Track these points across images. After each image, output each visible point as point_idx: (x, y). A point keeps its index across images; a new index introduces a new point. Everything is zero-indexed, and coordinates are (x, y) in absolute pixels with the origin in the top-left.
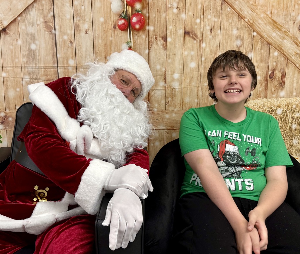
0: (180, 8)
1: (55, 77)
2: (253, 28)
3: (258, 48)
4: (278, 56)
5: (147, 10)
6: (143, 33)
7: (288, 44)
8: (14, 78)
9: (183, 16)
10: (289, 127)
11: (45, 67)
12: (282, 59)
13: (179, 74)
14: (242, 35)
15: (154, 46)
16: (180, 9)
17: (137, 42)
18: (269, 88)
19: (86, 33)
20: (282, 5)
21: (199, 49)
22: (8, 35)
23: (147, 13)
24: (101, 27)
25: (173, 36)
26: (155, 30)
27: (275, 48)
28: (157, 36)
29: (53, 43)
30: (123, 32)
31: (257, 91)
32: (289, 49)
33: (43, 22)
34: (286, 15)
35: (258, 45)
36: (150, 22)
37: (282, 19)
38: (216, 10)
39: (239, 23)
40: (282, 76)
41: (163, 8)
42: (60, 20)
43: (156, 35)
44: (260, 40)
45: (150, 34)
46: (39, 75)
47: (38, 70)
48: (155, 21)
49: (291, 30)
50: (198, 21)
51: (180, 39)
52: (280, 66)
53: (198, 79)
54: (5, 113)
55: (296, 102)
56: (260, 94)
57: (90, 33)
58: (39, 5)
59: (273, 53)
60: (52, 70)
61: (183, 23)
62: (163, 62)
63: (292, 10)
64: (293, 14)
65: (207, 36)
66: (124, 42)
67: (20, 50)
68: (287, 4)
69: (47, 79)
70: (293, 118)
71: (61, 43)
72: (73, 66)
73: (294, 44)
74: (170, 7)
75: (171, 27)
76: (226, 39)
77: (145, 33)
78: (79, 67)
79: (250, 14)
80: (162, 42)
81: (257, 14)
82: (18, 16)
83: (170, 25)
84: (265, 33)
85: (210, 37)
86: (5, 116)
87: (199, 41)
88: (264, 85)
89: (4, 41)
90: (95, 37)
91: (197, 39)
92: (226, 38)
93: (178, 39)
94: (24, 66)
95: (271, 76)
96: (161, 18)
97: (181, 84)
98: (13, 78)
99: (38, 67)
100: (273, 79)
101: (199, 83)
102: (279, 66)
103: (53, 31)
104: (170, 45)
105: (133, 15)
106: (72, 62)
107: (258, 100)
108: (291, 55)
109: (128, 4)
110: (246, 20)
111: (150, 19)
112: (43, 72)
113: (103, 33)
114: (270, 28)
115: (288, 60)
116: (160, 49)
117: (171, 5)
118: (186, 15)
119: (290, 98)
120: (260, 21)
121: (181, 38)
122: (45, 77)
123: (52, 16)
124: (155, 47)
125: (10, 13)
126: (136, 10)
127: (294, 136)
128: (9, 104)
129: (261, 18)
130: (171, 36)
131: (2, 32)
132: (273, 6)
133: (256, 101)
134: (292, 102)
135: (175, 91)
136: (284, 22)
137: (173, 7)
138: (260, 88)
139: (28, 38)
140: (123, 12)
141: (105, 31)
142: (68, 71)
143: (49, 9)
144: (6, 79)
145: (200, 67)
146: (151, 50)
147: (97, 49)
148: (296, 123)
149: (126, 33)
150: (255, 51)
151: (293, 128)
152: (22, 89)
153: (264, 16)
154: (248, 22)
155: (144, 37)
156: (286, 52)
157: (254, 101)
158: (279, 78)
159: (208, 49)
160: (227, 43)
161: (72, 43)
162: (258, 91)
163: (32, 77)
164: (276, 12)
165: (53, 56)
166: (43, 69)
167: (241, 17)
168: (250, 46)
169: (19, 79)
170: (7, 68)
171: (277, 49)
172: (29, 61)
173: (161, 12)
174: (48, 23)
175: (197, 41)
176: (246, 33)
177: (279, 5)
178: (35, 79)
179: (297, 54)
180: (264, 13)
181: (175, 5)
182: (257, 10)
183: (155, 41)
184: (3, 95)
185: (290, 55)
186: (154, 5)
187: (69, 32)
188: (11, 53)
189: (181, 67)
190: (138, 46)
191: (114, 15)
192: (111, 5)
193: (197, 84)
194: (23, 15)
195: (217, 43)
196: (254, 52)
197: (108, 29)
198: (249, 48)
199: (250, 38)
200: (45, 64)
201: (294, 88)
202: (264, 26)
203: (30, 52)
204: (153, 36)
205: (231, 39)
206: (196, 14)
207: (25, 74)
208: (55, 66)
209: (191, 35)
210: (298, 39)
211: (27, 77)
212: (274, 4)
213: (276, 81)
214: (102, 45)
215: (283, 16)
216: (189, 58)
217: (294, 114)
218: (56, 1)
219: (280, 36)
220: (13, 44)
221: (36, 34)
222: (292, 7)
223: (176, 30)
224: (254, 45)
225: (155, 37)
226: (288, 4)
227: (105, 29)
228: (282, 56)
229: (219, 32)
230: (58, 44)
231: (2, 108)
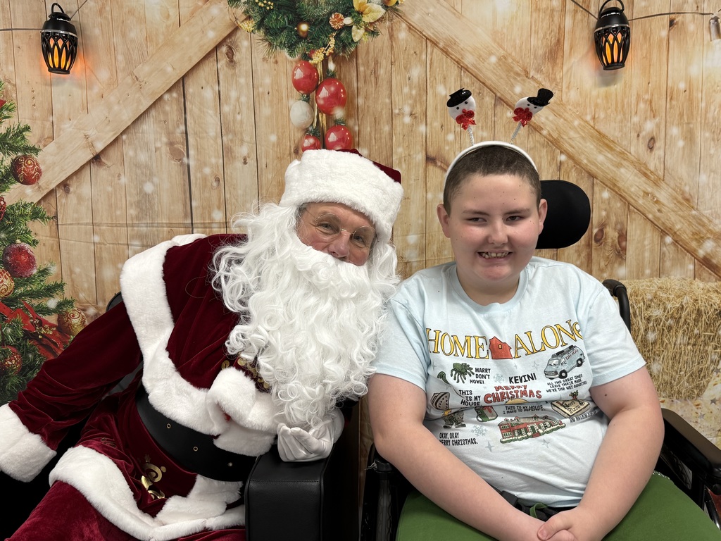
0: (417, 115)
2: (559, 147)
4: (609, 199)
5: (355, 120)
7: (628, 176)
8: (113, 244)
9: (422, 128)
10: (640, 337)
11: (170, 225)
12: (619, 205)
13: (417, 234)
16: (416, 117)
18: (594, 261)
19: (245, 163)
20: (614, 102)
22: (104, 167)
23: (355, 125)
24: (271, 151)
25: (404, 166)
27: (604, 184)
29: (184, 181)
32: (631, 186)
33: (166, 144)
34: (622, 121)
36: (361, 141)
37: (615, 129)
38: (483, 117)
39: (531, 139)
40: (619, 237)
41: (384, 116)
42: (196, 140)
46: (158, 239)
47: (157, 231)
48: (371, 139)
49: (633, 150)
50: (451, 137)
51: (419, 171)
52: (614, 218)
54: (97, 308)
55: (651, 288)
57: (251, 162)
58: (159, 113)
59: (600, 193)
60: (182, 229)
61: (422, 141)
63: (633, 113)
64: (636, 119)
67: (124, 193)
68: (623, 101)
70: (648, 320)
71: (198, 181)
72: (220, 223)
73: (640, 175)
74: (398, 114)
75: (400, 150)
78: (230, 224)
79: (551, 122)
81: (565, 120)
82: (122, 134)
83: (399, 146)
84: (583, 156)
86: (96, 314)
88: (584, 254)
89: (97, 178)
90: (262, 169)
93: (414, 170)
94: (131, 222)
95: (598, 238)
96: (381, 134)
97: (422, 253)
98: (111, 246)
99: (156, 225)
100: (601, 244)
102: (612, 218)
103: (185, 160)
105: (330, 129)
106: (218, 216)
108: (636, 196)
109: (322, 109)
110: (545, 132)
111: (361, 135)
112: (165, 233)
113: (275, 161)
114: (592, 147)
115: (631, 206)
117: (400, 109)
118: (429, 127)
119: (639, 279)
120: (572, 134)
121: (421, 170)
123: (182, 133)
125: (108, 128)
126: (336, 121)
127: (651, 355)
128: (104, 292)
129: (575, 127)
130: (401, 166)
131: (93, 162)
132: (596, 105)
134: (644, 287)
135: (411, 267)
136: (620, 134)
137: (403, 114)
139: (139, 171)
140: (312, 125)
141: (280, 159)
143: (178, 121)
144: (99, 246)
147: (264, 191)
148: (654, 330)
151: (650, 339)
153: (580, 124)
154: (548, 136)
156: (624, 191)
158: (613, 241)
161: (219, 181)
163: (145, 243)
164: (602, 116)
165: (185, 205)
166: (165, 229)
167: (533, 127)
169: (122, 246)
171: (607, 186)
172: (140, 214)
173: (382, 122)
174: (176, 146)
176: (546, 157)
177: (608, 102)
179: (648, 194)
180: (580, 117)
181: (407, 109)
182: (565, 114)
184: (94, 275)
185: (634, 197)
186: (368, 111)
187: (213, 160)
188: (109, 199)
189: (420, 221)
191: (296, 130)
192: (289, 111)
194: (132, 131)
197: (284, 154)
199: (554, 166)
200: (169, 219)
201: (647, 260)
202: (580, 143)
203: (143, 197)
206: (447, 125)
207: (133, 237)
208: (187, 222)
209: (439, 164)
210: (648, 165)
211: (137, 242)
212: (599, 101)
213: (608, 248)
214: (274, 183)
215: (615, 123)
217: (649, 312)
218: (190, 106)
219: (611, 161)
220: (113, 183)
221: (154, 165)
222: (633, 107)
223: (409, 155)
226: (626, 101)
227: (279, 156)
228: (618, 199)
230: (194, 182)
231: (90, 300)
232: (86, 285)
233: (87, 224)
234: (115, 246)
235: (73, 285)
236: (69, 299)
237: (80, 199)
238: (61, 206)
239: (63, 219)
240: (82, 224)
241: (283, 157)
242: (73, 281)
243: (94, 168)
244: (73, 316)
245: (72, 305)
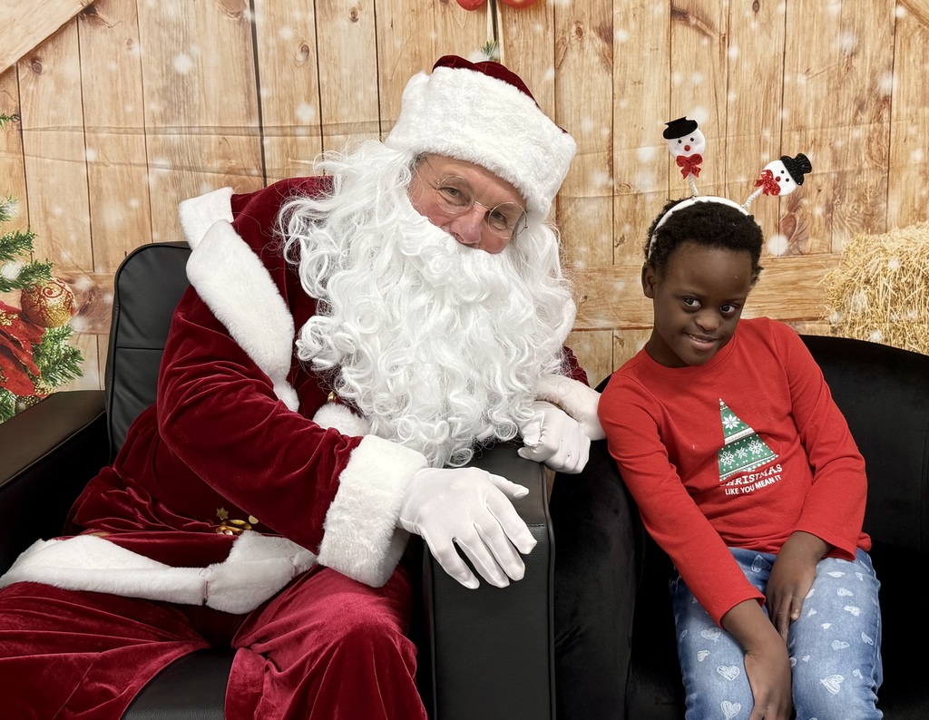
1: (252, 163)
3: (913, 56)
6: (536, 17)
8: (120, 164)
11: (222, 130)
13: (655, 145)
14: (858, 16)
15: (573, 56)
17: (519, 44)
19: (354, 19)
21: (717, 65)
22: (103, 28)
25: (633, 25)
26: (574, 7)
28: (582, 23)
29: (246, 51)
30: (473, 15)
31: (914, 199)
35: (913, 47)
43: (577, 22)
44: (918, 33)
45: (558, 19)
46: (201, 156)
47: (199, 140)
51: (658, 34)
53: (717, 162)
54: (93, 278)
56: (922, 207)
57: (365, 18)
60: (244, 138)
62: (602, 107)
65: (744, 23)
66: (475, 45)
67: (139, 73)
69: (227, 170)
71: (271, 51)
72: (311, 126)
76: (804, 31)
77: (541, 16)
78: (330, 129)
80: (599, 43)
85: (754, 25)
86: (93, 290)
87: (717, 39)
89: (89, 46)
90: (383, 30)
91: (712, 34)
92: (804, 28)
93: (650, 32)
94: (152, 126)
97: (664, 178)
98: (117, 167)
99: (197, 130)
101: (722, 176)
103: (247, 13)
104: (623, 54)
106: (307, 114)
107: (917, 228)
112: (213, 144)
113: (407, 17)
116: (591, 67)
121: (662, 33)
122: (222, 161)
124: (575, 61)
128: (105, 250)
130: (628, 25)
131: (83, 19)
133: (910, 231)
135: (644, 203)
138: (921, 188)
139: (164, 35)
141: (416, 12)
142: (295, 142)
144: (95, 167)
145: (722, 122)
146: (564, 69)
147: (388, 71)
149: (482, 17)
150: (902, 67)
152: (146, 201)
155: (539, 28)
157: (904, 231)
159: (747, 66)
160: (809, 43)
161: (308, 51)
162: (917, 200)
163: (178, 163)
165: (248, 96)
166: (213, 137)
168: (887, 52)
169: (138, 168)
170: (100, 135)
172: (168, 110)
175: (711, 39)
176: (872, 11)
178: (190, 169)
183: (574, 41)
184: (87, 220)
187: (298, 15)
188: (112, 84)
189: (660, 122)
190: (521, 58)
193: (714, 178)
195: (776, 45)
196: (900, 70)
198: (882, 58)
199: (886, 28)
200: (220, 120)
203: (172, 81)
204: (570, 25)
205: (823, 31)
207: (156, 152)
208: (253, 125)
209: (693, 21)
211: (163, 161)
214: (406, 55)
216: (688, 94)
220: (119, 56)
221: (192, 23)
223: (642, 6)
224: (898, 48)
225: (574, 28)
227: (414, 7)
229: (782, 8)
230: (263, 54)
231: (81, 263)
232: (73, 238)
233: (73, 129)
234: (124, 168)
235: (50, 237)
236: (42, 262)
237: (60, 84)
238: (27, 95)
239: (30, 119)
240: (64, 129)
241: (422, 9)
242: (49, 229)
243: (85, 28)
244: (50, 293)
245: (47, 273)
